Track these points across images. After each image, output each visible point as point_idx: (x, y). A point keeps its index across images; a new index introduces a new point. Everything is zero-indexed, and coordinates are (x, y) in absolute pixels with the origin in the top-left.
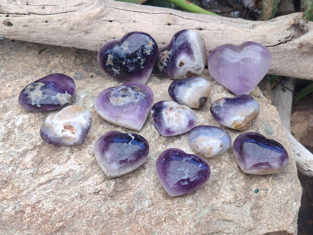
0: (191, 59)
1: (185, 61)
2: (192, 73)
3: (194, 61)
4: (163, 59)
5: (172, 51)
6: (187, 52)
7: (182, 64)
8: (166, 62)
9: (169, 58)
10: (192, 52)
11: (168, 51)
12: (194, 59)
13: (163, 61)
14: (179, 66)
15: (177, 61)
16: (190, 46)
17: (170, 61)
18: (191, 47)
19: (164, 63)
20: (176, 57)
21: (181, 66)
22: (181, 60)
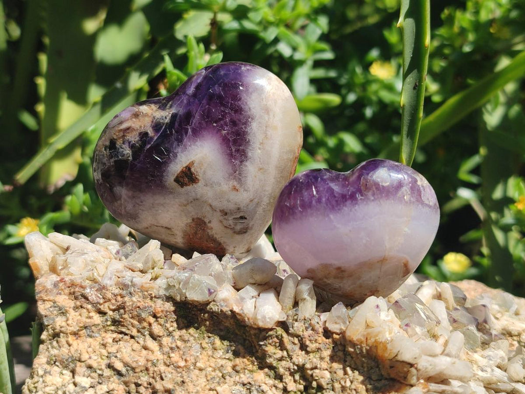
0: (231, 175)
1: (204, 173)
2: (210, 232)
3: (235, 189)
4: (128, 129)
5: (173, 111)
6: (225, 140)
7: (188, 177)
8: (132, 147)
9: (151, 132)
10: (244, 151)
11: (159, 108)
12: (240, 181)
13: (124, 136)
14: (177, 180)
15: (175, 156)
16: (245, 123)
17: (148, 146)
18: (248, 129)
19: (126, 147)
20: (180, 141)
21: (182, 185)
22: (192, 163)
